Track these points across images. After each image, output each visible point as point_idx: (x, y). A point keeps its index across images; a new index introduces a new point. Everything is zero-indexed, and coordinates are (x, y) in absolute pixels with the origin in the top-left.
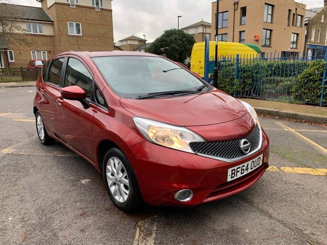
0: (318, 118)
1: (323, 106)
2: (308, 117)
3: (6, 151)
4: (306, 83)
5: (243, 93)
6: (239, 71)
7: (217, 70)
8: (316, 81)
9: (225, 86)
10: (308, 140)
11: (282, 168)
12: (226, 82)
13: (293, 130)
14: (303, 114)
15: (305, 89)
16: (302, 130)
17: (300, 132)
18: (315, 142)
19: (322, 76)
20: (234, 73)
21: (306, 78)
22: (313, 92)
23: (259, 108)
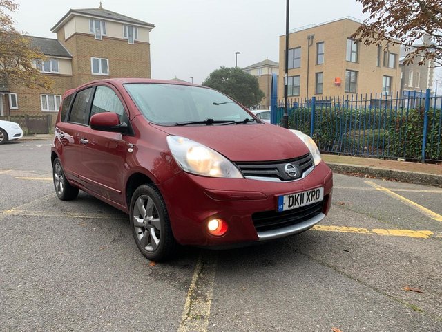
0: (419, 175)
2: (407, 174)
3: (9, 212)
7: (287, 117)
10: (407, 200)
11: (373, 230)
13: (387, 190)
14: (400, 171)
16: (399, 190)
17: (396, 192)
18: (415, 202)
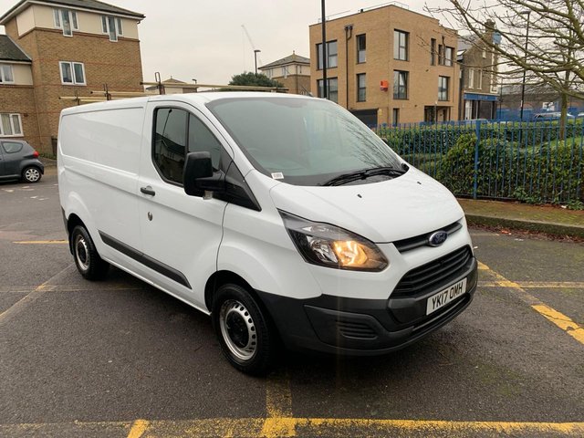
1: (478, 198)
3: (41, 289)
4: (454, 167)
8: (466, 164)
15: (453, 175)
19: (473, 156)
21: (454, 159)
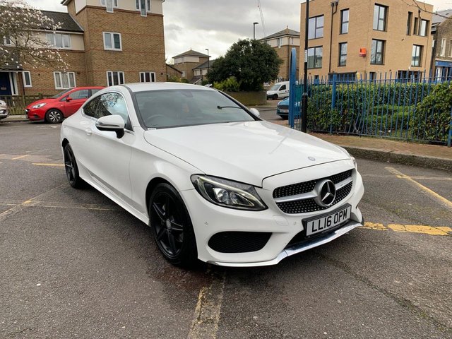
0: (444, 161)
2: (432, 160)
4: (428, 114)
5: (342, 128)
6: (336, 98)
7: (306, 97)
8: (442, 112)
9: (318, 118)
10: (429, 190)
11: (390, 226)
12: (318, 113)
13: (409, 178)
15: (427, 123)
16: (421, 178)
17: (418, 181)
18: (437, 192)
20: (329, 101)
21: (429, 106)
22: (439, 126)
23: (364, 148)
